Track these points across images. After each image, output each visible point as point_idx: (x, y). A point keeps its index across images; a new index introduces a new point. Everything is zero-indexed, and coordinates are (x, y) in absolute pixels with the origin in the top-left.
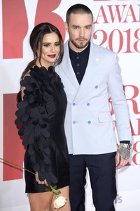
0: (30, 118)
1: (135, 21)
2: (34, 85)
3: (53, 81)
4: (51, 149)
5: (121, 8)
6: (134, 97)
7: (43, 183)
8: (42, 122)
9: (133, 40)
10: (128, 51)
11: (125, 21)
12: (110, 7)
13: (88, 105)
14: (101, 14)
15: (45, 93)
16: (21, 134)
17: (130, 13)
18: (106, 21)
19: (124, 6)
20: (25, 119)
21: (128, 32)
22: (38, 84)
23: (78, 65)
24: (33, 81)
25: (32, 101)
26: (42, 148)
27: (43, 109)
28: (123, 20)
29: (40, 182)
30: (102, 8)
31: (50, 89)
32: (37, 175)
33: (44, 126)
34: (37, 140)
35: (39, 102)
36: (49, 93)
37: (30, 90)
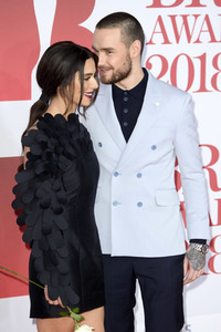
0: (36, 198)
1: (213, 40)
2: (44, 145)
3: (75, 138)
4: (72, 248)
5: (191, 20)
6: (211, 164)
7: (56, 303)
8: (55, 205)
9: (210, 71)
10: (203, 89)
11: (198, 41)
12: (173, 18)
13: (139, 175)
14: (158, 29)
15: (62, 158)
16: (21, 222)
17: (206, 28)
18: (167, 41)
19: (196, 16)
20: (28, 199)
21: (203, 58)
22: (51, 143)
23: (126, 111)
24: (43, 138)
25: (40, 170)
26: (54, 247)
27: (58, 184)
28: (194, 39)
29: (51, 302)
30: (160, 19)
31: (71, 151)
32: (46, 290)
33: (59, 212)
34: (46, 233)
35: (52, 171)
36: (69, 157)
37: (38, 152)
